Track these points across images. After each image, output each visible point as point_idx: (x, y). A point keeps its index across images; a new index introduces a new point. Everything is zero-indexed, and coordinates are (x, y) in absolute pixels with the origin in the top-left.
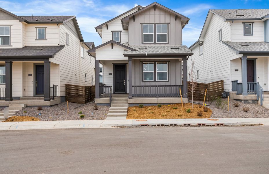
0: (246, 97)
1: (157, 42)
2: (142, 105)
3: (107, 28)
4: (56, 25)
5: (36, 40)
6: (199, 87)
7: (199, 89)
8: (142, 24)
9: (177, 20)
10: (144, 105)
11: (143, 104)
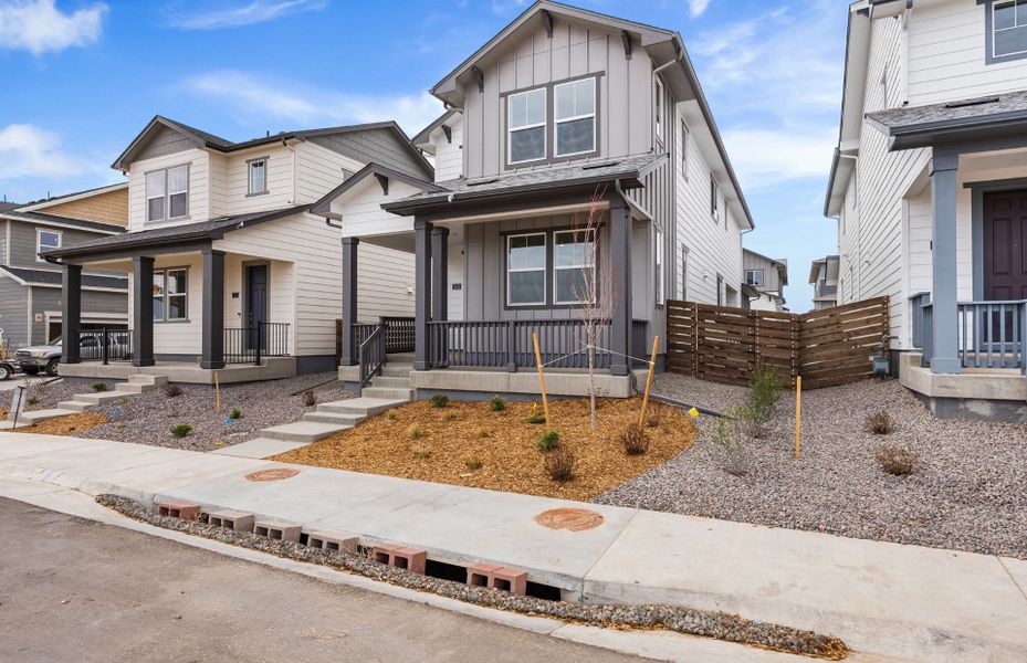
0: (952, 383)
1: (555, 156)
2: (445, 399)
3: (450, 142)
4: (279, 147)
5: (247, 196)
6: (754, 327)
7: (754, 335)
8: (504, 95)
9: (634, 55)
10: (450, 397)
11: (446, 394)
